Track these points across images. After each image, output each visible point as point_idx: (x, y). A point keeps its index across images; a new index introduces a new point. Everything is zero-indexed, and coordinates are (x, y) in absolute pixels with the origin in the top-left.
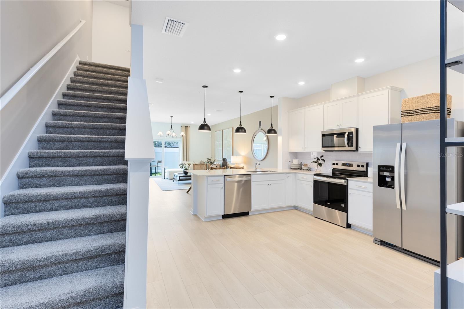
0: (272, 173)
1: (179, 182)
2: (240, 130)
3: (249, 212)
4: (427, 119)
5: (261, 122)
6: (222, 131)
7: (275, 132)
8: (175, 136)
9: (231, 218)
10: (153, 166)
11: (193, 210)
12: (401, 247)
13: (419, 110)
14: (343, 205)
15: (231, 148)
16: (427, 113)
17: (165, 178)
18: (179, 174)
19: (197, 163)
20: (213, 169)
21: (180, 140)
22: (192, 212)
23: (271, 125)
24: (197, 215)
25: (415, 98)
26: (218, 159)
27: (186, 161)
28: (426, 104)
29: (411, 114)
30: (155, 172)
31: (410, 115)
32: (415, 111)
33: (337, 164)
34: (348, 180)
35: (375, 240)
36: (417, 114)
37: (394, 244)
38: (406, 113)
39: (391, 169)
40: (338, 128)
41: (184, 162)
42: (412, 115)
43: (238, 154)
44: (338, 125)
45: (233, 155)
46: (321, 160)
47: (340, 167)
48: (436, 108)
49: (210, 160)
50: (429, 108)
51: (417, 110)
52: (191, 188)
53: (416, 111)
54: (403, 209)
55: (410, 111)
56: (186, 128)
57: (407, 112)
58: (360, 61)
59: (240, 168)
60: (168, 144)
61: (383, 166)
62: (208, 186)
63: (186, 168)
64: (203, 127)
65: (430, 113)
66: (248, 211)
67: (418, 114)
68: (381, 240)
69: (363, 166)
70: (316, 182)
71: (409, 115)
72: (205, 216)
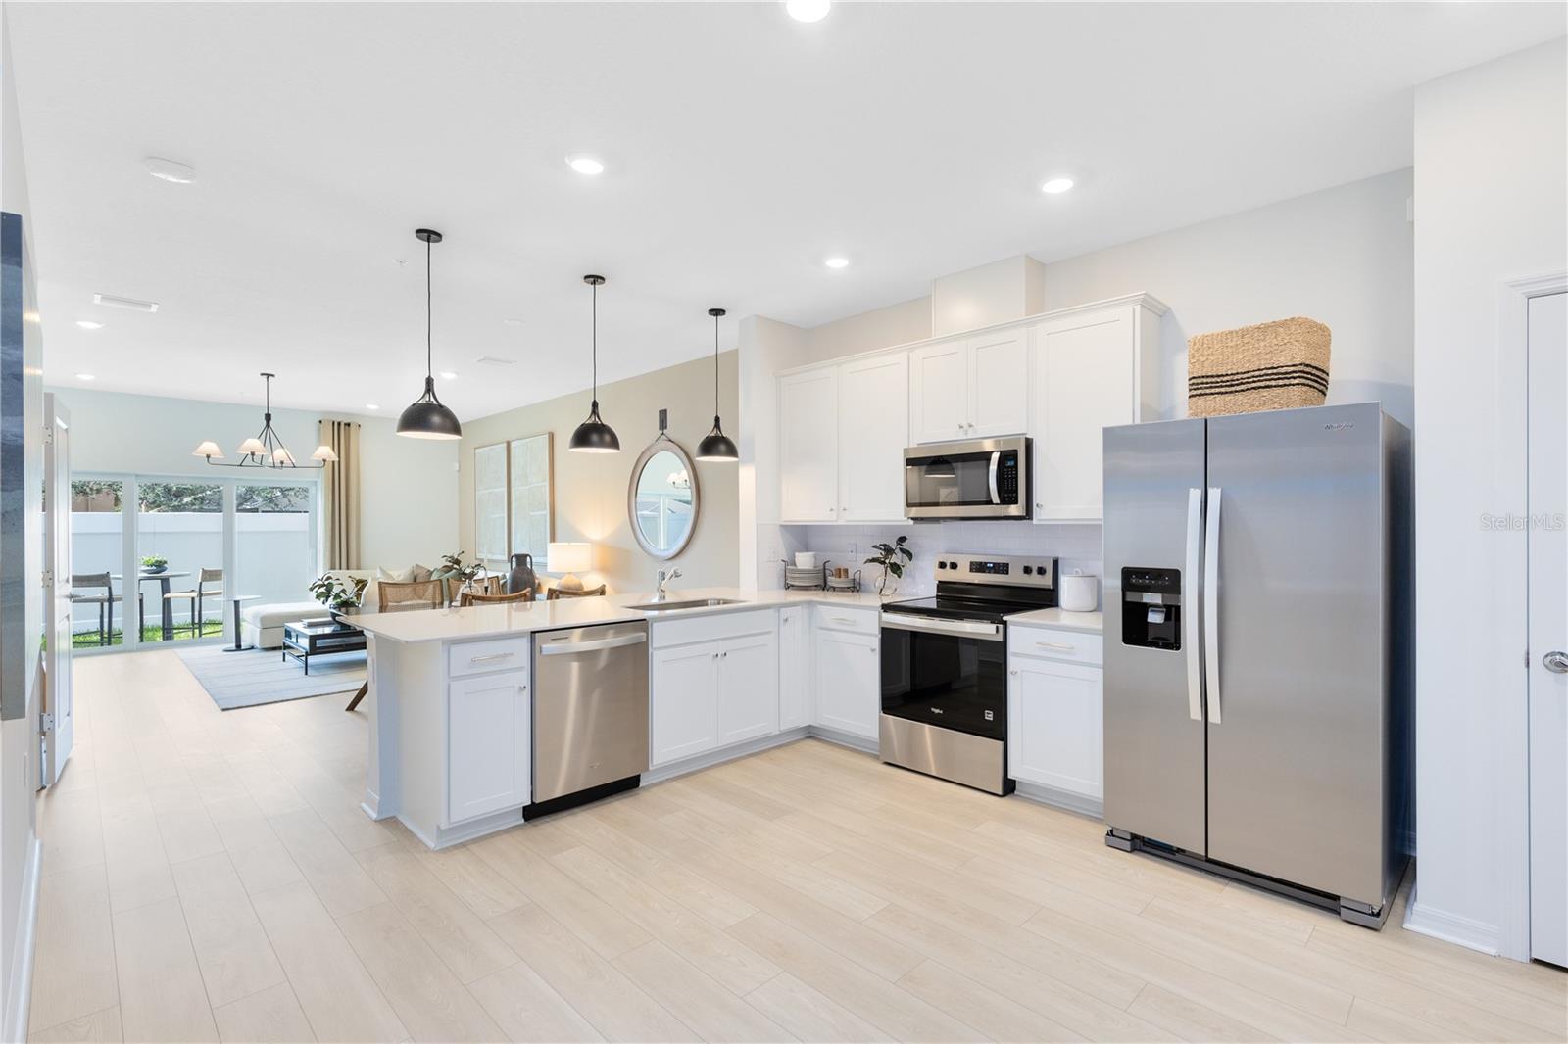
0: (727, 607)
1: (311, 660)
2: (595, 437)
3: (639, 776)
4: (1276, 406)
5: (666, 411)
6: (505, 445)
7: (732, 451)
8: (287, 462)
9: (564, 814)
10: (180, 597)
11: (378, 798)
12: (1204, 854)
13: (1249, 375)
14: (989, 716)
15: (547, 512)
16: (1275, 386)
17: (239, 647)
18: (310, 625)
19: (399, 574)
20: (471, 605)
21: (316, 482)
22: (374, 809)
23: (713, 423)
24: (401, 818)
25: (1234, 334)
26: (490, 557)
27: (348, 568)
28: (1270, 355)
29: (1223, 390)
30: (190, 620)
31: (1222, 393)
32: (1236, 377)
33: (954, 566)
34: (1005, 623)
35: (1111, 834)
36: (1242, 387)
37: (1175, 844)
38: (1207, 383)
39: (1168, 581)
40: (962, 436)
41: (337, 571)
42: (1226, 393)
43: (576, 536)
44: (961, 427)
45: (553, 539)
46: (897, 551)
47: (964, 575)
48: (1302, 368)
49: (457, 562)
50: (1282, 367)
51: (1244, 373)
52: (364, 691)
53: (1239, 376)
54: (1210, 719)
55: (1218, 376)
56: (341, 430)
57: (1209, 380)
58: (1058, 186)
59: (591, 593)
60: (264, 498)
61: (1141, 572)
62: (454, 684)
63: (344, 597)
64: (423, 416)
65: (1285, 385)
66: (637, 773)
67: (1247, 389)
68: (1131, 834)
69: (1041, 571)
70: (888, 635)
71: (1217, 390)
72: (439, 827)
